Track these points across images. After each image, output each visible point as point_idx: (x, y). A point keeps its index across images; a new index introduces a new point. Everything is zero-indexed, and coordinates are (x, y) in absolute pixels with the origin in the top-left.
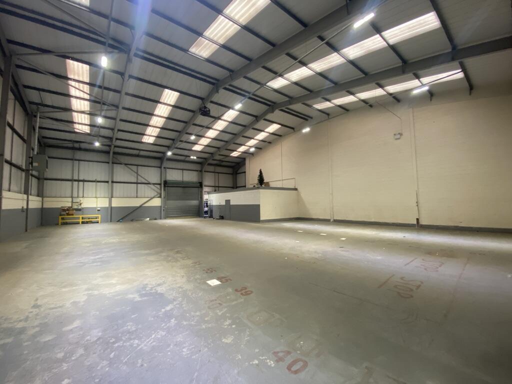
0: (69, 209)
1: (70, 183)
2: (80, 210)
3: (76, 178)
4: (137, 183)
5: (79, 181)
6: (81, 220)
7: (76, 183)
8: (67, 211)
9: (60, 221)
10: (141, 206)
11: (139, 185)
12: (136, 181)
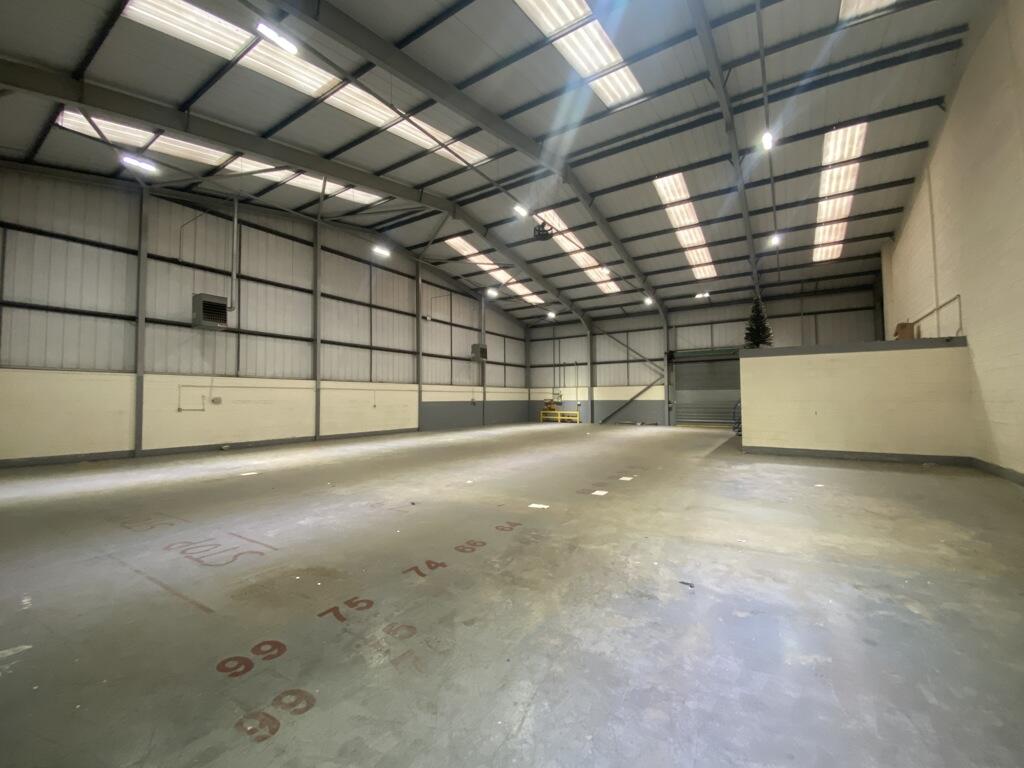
0: (551, 402)
1: (552, 368)
2: (560, 404)
3: (557, 362)
4: (628, 362)
5: (559, 365)
6: (559, 418)
7: (557, 369)
8: (550, 405)
9: (542, 417)
10: (632, 400)
11: (631, 364)
12: (625, 359)
